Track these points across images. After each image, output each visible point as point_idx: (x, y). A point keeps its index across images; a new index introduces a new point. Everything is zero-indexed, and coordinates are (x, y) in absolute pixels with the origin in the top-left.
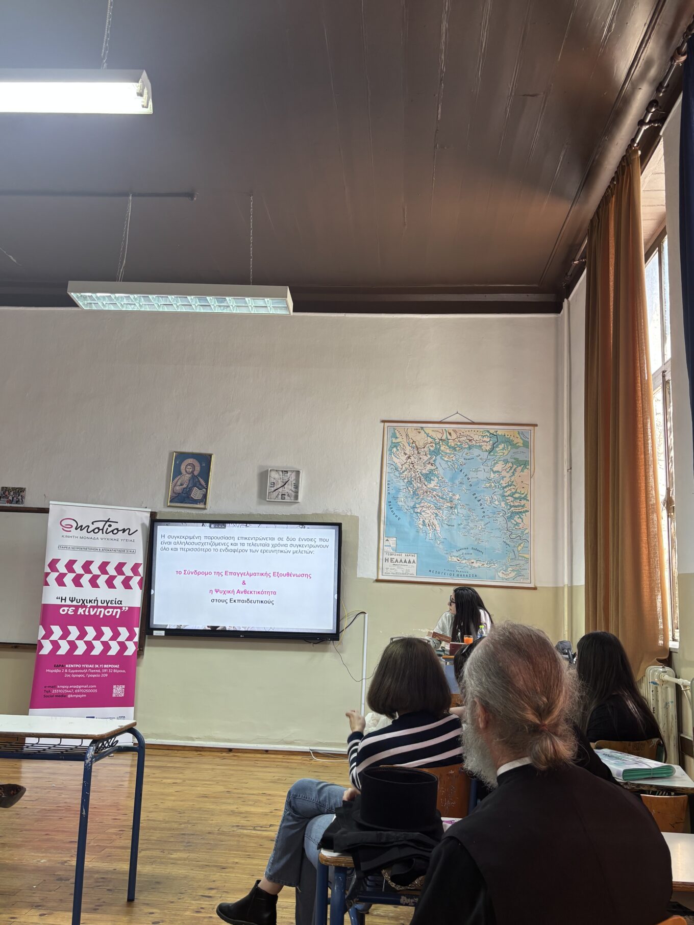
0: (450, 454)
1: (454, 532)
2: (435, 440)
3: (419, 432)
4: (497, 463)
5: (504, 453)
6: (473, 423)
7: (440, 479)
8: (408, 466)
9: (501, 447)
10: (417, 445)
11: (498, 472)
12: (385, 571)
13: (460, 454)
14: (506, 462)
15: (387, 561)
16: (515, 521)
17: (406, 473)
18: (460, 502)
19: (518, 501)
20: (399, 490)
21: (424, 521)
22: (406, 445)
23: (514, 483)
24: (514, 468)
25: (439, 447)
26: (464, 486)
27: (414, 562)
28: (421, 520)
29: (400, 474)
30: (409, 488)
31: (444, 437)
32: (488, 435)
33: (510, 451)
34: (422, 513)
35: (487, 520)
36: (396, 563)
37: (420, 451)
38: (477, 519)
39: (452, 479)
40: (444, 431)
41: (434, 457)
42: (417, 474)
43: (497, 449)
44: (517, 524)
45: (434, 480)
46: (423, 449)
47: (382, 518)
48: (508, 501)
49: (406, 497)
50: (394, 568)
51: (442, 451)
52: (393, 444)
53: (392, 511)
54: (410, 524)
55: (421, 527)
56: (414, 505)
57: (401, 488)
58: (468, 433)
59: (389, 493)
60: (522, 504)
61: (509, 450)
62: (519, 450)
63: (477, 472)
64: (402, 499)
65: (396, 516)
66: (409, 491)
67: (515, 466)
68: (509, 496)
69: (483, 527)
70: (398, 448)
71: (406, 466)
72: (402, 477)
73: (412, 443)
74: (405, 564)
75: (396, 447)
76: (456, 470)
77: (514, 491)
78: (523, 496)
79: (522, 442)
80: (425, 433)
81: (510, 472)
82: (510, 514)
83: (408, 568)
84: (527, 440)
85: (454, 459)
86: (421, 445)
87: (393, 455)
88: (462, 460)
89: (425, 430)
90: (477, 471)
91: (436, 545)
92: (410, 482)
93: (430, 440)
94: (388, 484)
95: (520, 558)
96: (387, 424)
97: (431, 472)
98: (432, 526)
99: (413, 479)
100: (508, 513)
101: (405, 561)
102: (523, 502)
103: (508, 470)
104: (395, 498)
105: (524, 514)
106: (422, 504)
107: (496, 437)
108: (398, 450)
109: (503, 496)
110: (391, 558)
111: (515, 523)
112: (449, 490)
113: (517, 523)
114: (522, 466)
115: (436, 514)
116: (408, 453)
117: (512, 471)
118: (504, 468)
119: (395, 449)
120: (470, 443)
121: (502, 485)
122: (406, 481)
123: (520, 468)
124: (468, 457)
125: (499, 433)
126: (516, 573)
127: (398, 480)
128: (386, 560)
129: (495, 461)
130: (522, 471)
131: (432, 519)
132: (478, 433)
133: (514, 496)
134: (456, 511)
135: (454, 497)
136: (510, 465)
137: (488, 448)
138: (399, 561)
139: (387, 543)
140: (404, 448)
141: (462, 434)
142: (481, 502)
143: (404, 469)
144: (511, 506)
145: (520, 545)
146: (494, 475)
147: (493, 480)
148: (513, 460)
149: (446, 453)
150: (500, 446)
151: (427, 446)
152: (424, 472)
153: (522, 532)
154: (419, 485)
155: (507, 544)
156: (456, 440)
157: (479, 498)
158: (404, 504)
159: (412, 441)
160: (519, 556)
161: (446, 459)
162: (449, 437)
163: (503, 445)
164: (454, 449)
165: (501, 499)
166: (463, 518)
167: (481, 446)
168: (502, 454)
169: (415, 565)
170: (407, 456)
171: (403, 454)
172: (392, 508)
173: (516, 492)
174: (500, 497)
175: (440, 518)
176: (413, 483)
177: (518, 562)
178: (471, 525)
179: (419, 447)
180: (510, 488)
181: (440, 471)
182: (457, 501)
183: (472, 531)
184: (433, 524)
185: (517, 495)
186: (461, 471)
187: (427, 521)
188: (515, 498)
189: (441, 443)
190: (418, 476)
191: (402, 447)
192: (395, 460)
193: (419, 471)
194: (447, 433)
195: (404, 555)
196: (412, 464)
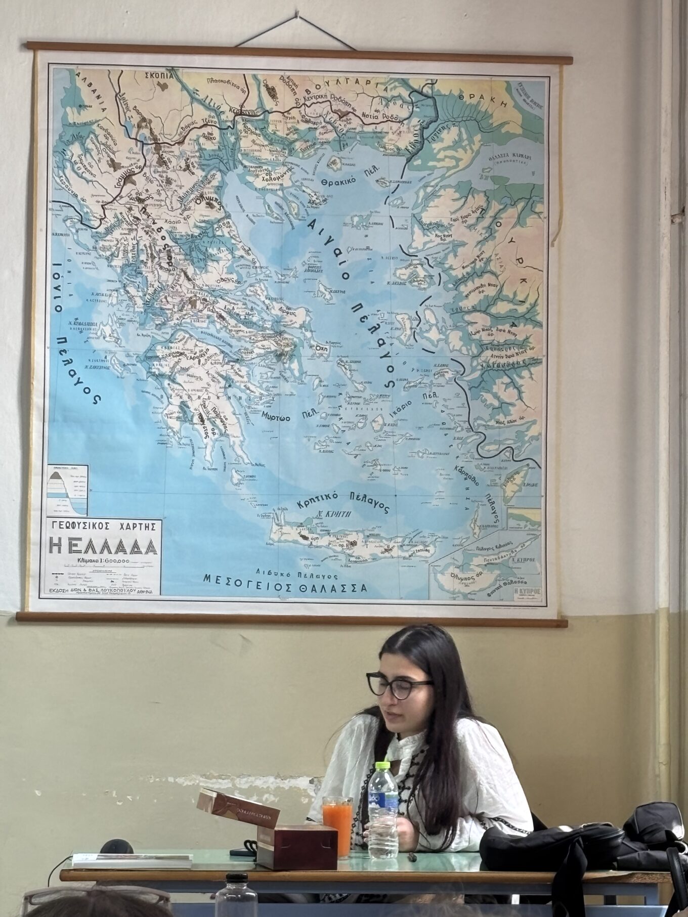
0: (275, 164)
1: (288, 439)
2: (218, 116)
3: (164, 87)
4: (434, 195)
5: (458, 160)
6: (351, 53)
7: (238, 253)
8: (124, 210)
9: (449, 136)
10: (156, 132)
11: (438, 225)
12: (49, 582)
13: (309, 164)
14: (466, 191)
15: (55, 549)
16: (496, 397)
17: (117, 234)
18: (308, 334)
19: (507, 327)
20: (94, 297)
21: (183, 406)
22: (118, 132)
23: (492, 266)
24: (491, 213)
25: (232, 139)
26: (323, 278)
27: (151, 548)
28: (176, 401)
29: (97, 237)
30: (132, 290)
31: (251, 105)
32: (405, 93)
33: (478, 152)
34: (180, 378)
35: (401, 395)
36: (90, 555)
37: (166, 156)
38: (366, 395)
39: (282, 255)
40: (250, 81)
41: (219, 174)
42: (158, 236)
43: (436, 146)
44: (503, 406)
45: (217, 261)
46: (176, 149)
47: (37, 399)
48: (471, 329)
49: (121, 322)
50: (81, 570)
51: (246, 155)
52: (71, 131)
53: (72, 373)
54: (138, 415)
55: (175, 424)
56: (149, 350)
57: (104, 288)
58: (333, 88)
59: (58, 309)
60: (521, 338)
61: (475, 148)
62: (511, 147)
63: (366, 227)
64: (108, 331)
65: (87, 391)
66: (131, 298)
67: (495, 206)
68: (475, 310)
69: (389, 420)
70: (89, 145)
71: (119, 208)
72: (104, 249)
73: (139, 127)
74: (121, 556)
75: (79, 138)
76: (296, 222)
77: (491, 292)
78: (522, 309)
79: (518, 117)
80: (184, 87)
81: (479, 227)
82: (478, 374)
83: (130, 572)
84: (536, 111)
85: (287, 182)
86: (168, 130)
87: (68, 171)
88: (314, 188)
89: (184, 80)
90: (366, 224)
91: (229, 487)
92: (133, 269)
93: (201, 114)
94: (56, 276)
95: (512, 523)
96: (44, 57)
97: (208, 230)
98: (213, 423)
99: (143, 257)
100: (474, 370)
101: (121, 548)
102: (523, 331)
103: (471, 220)
104: (82, 326)
105: (525, 373)
106: (177, 347)
107: (430, 102)
108: (87, 151)
109: (457, 311)
110: (70, 539)
111: (496, 403)
112: (273, 295)
113: (502, 403)
114: (520, 205)
115: (227, 378)
116: (125, 163)
117: (487, 222)
118: (458, 215)
119: (76, 149)
120: (341, 125)
121: (454, 273)
122: (118, 262)
123: (513, 212)
124: (338, 177)
125: (444, 87)
126: (498, 572)
127: (89, 259)
128: (52, 544)
129: (429, 189)
130: (520, 221)
131: (214, 398)
132: (371, 90)
133: (493, 310)
134: (295, 365)
135: (288, 318)
136: (480, 200)
137: (406, 141)
138: (98, 546)
139: (54, 486)
140: (110, 142)
141: (313, 91)
142: (380, 333)
143: (110, 219)
144: (483, 347)
145: (510, 478)
146: (427, 239)
147: (421, 255)
148: (489, 185)
149: (260, 163)
150: (444, 134)
151: (193, 135)
152: (183, 229)
153: (520, 435)
154: (164, 275)
155: (468, 477)
156: (294, 113)
157: (372, 321)
158: (112, 346)
159: (136, 119)
160: (509, 516)
161: (259, 183)
162: (269, 104)
163: (454, 130)
164: (288, 146)
165: (449, 322)
166: (321, 390)
167: (379, 136)
168: (454, 163)
169: (154, 559)
170: (120, 172)
171: (104, 166)
172: (68, 362)
173: (498, 298)
174: (447, 316)
175: (239, 394)
176: (143, 269)
177: (505, 537)
178: (348, 413)
179: (162, 139)
180: (478, 282)
181: (240, 226)
182: (298, 333)
183: (349, 436)
184: (218, 415)
185: (502, 308)
186: (312, 225)
187: (194, 405)
188: (497, 318)
189: (240, 127)
190: (160, 244)
191: (102, 139)
192: (78, 186)
193: (166, 227)
194: (263, 90)
195: (114, 524)
196: (141, 201)
